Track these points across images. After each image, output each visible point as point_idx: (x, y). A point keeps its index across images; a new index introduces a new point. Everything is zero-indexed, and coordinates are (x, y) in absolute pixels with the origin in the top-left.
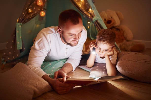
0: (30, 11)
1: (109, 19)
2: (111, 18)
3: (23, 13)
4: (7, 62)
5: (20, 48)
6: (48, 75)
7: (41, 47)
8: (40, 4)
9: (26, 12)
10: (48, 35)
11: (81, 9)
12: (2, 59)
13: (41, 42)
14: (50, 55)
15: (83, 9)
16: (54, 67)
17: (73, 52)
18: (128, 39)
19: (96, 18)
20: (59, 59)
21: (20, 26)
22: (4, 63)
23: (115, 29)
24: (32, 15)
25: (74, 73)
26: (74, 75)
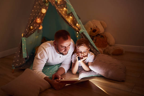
0: (32, 28)
1: (94, 29)
2: (96, 27)
3: (27, 30)
4: (16, 67)
5: (25, 56)
6: (48, 77)
7: (42, 57)
8: (39, 21)
9: (29, 29)
10: (47, 48)
11: (70, 24)
12: (12, 65)
13: (42, 53)
14: (48, 62)
15: (71, 23)
16: (51, 71)
17: (65, 59)
18: (110, 44)
19: (82, 30)
20: (55, 64)
21: (25, 40)
22: (14, 68)
23: (100, 36)
24: (33, 31)
25: (66, 75)
26: (66, 76)
